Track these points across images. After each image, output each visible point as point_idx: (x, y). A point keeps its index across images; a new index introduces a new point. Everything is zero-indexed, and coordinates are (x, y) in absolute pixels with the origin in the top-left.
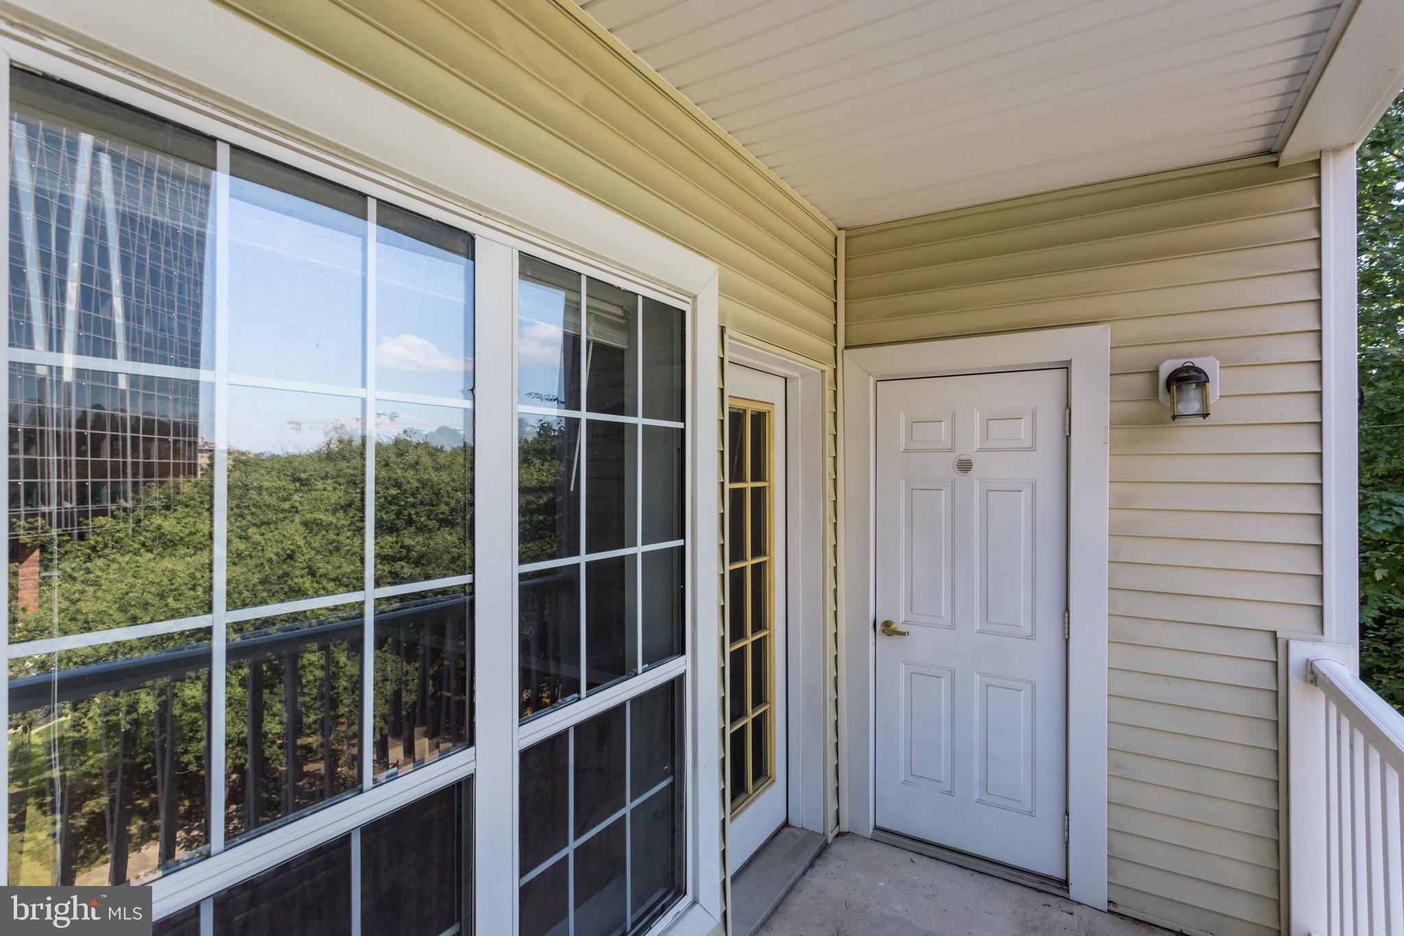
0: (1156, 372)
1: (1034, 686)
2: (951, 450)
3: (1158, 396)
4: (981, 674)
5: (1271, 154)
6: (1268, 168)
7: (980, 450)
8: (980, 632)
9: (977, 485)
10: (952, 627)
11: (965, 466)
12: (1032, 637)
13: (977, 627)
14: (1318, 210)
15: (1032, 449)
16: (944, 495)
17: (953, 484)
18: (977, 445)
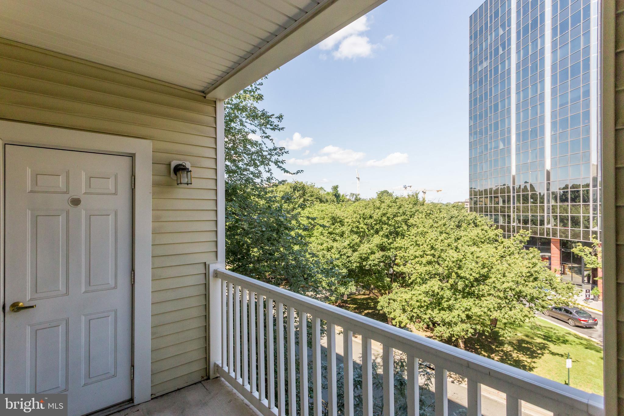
0: (169, 165)
1: (116, 312)
2: (67, 192)
3: (170, 175)
4: (85, 315)
5: (204, 93)
6: (203, 98)
7: (85, 193)
8: (86, 292)
9: (83, 212)
10: (67, 293)
11: (76, 202)
12: (115, 287)
13: (83, 289)
14: (215, 118)
15: (115, 194)
16: (61, 219)
17: (68, 213)
18: (83, 191)
